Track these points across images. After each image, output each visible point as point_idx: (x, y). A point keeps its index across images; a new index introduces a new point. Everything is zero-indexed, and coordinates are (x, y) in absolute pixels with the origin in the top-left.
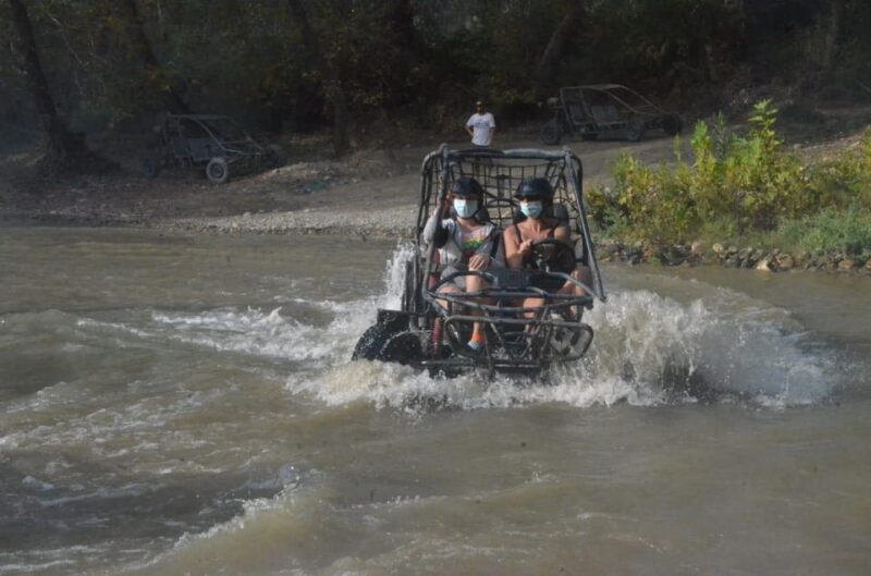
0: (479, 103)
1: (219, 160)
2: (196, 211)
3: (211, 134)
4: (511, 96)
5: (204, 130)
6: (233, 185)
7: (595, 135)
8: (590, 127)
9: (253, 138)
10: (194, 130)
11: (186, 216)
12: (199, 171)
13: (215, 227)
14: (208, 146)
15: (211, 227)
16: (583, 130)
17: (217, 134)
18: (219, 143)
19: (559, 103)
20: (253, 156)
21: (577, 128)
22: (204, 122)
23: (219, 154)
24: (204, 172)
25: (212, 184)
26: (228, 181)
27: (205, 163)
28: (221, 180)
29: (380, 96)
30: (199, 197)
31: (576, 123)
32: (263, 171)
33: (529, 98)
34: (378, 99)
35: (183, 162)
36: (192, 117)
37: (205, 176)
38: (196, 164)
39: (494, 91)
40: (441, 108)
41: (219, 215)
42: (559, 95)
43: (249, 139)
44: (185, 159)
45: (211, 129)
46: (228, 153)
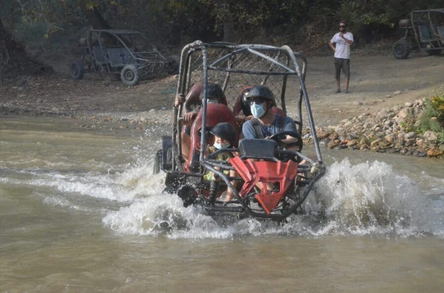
0: (342, 24)
1: (130, 67)
2: (112, 107)
3: (124, 44)
4: (368, 18)
5: (120, 43)
6: (142, 87)
7: (440, 50)
8: (435, 44)
9: (159, 49)
10: (112, 42)
11: (104, 111)
12: (116, 75)
13: (126, 120)
14: (122, 55)
15: (124, 120)
16: (429, 46)
17: (129, 45)
18: (131, 54)
19: (409, 24)
20: (159, 64)
21: (423, 45)
22: (120, 35)
23: (131, 61)
24: (119, 75)
25: (126, 86)
26: (137, 83)
27: (120, 69)
28: (133, 82)
29: (260, 17)
30: (115, 95)
31: (424, 41)
32: (165, 77)
33: (383, 19)
34: (259, 20)
35: (102, 67)
36: (110, 31)
37: (120, 80)
38: (111, 69)
39: (354, 14)
40: (310, 27)
41: (129, 110)
42: (409, 18)
43: (155, 50)
44: (104, 65)
45: (125, 41)
46: (138, 61)
